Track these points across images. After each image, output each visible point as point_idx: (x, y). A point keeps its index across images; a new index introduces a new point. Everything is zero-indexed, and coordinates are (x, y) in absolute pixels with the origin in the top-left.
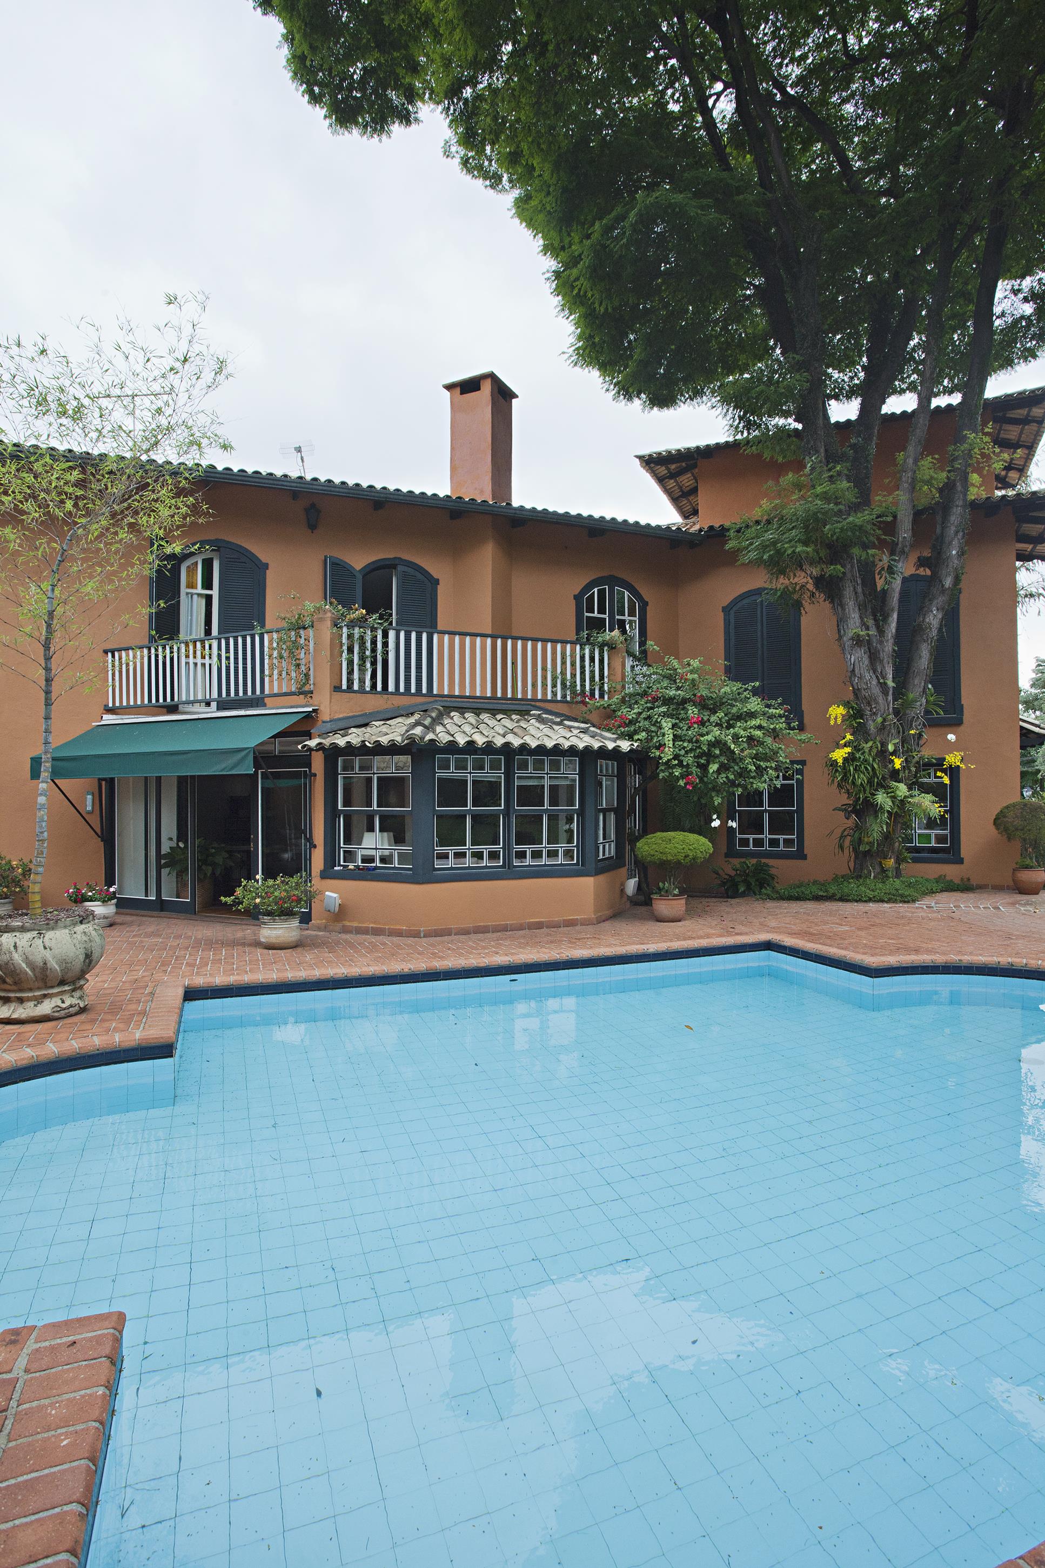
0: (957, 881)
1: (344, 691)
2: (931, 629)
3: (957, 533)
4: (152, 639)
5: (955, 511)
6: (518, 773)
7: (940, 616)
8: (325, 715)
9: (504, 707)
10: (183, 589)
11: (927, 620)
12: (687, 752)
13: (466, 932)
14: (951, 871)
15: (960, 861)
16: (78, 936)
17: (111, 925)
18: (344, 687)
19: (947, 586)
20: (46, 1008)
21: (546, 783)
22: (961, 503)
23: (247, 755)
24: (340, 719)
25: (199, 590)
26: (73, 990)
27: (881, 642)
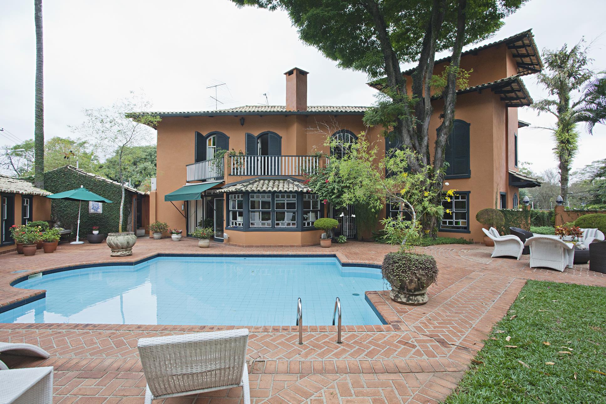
0: (468, 240)
1: (232, 175)
2: (441, 142)
3: (450, 104)
4: (195, 162)
5: (449, 95)
6: (276, 199)
7: (446, 137)
8: (226, 183)
9: (278, 178)
10: (207, 146)
11: (440, 139)
12: (325, 192)
13: (258, 247)
14: (465, 236)
15: (469, 232)
16: (125, 238)
17: (180, 241)
18: (232, 174)
19: (446, 125)
20: (119, 254)
21: (286, 202)
22: (451, 92)
23: (199, 195)
24: (230, 184)
25: (212, 146)
26: (126, 250)
27: (420, 149)
